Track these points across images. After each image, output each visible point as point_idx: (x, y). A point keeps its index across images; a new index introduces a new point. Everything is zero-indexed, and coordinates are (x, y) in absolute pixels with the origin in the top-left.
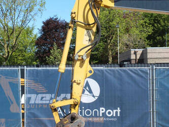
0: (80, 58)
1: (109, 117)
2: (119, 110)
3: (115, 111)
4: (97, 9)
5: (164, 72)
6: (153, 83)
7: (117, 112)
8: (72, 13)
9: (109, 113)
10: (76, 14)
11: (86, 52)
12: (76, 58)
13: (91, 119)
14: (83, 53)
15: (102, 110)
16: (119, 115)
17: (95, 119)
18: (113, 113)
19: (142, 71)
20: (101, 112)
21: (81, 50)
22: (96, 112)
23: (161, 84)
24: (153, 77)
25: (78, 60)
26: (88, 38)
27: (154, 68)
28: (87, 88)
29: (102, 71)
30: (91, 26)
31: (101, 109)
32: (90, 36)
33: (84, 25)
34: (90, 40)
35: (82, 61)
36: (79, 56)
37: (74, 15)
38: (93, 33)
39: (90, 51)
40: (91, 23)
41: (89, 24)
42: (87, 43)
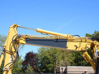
0: (6, 70)
4: (17, 44)
8: (4, 46)
10: (6, 47)
11: (9, 66)
12: (4, 69)
14: (8, 67)
21: (6, 65)
25: (5, 70)
26: (11, 59)
30: (14, 53)
32: (12, 58)
33: (9, 52)
34: (12, 60)
35: (7, 71)
36: (6, 68)
37: (5, 47)
38: (14, 57)
39: (12, 66)
40: (13, 51)
41: (12, 52)
42: (11, 62)
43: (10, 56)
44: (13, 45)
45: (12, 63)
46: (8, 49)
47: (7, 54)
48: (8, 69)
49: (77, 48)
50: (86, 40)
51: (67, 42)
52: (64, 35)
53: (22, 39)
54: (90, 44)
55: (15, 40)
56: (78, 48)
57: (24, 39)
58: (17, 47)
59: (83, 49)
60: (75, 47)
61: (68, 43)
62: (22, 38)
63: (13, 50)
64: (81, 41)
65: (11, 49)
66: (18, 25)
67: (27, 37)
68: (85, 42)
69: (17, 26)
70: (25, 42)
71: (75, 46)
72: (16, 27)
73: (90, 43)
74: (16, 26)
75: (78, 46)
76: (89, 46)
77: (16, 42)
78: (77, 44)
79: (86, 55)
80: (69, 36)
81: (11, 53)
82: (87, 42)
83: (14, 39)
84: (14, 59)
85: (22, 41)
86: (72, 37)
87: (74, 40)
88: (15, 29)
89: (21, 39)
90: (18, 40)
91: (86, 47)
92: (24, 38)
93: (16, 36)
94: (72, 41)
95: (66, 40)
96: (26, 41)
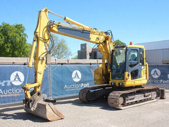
10: (39, 33)
13: (19, 94)
14: (43, 56)
23: (53, 74)
27: (51, 66)
30: (47, 41)
32: (46, 46)
33: (42, 39)
34: (46, 49)
36: (42, 58)
38: (48, 45)
43: (44, 44)
46: (41, 36)
51: (90, 34)
53: (55, 27)
62: (54, 25)
67: (59, 24)
70: (57, 30)
73: (104, 36)
74: (47, 10)
81: (44, 41)
87: (95, 32)
90: (51, 26)
92: (56, 25)
95: (89, 32)
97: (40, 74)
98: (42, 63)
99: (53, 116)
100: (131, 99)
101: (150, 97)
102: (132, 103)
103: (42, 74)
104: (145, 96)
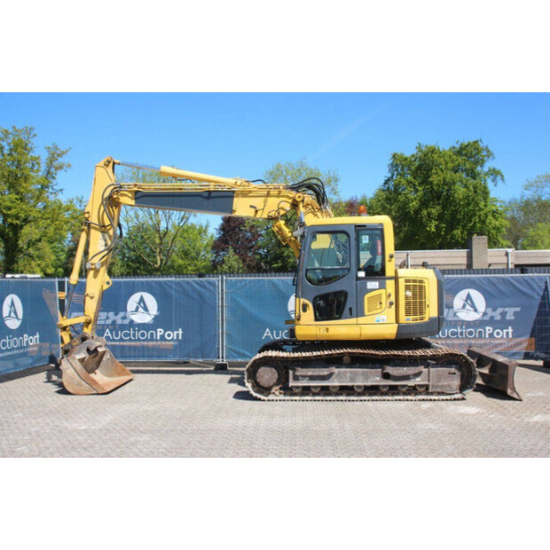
0: (93, 267)
1: (169, 340)
2: (180, 332)
3: (175, 333)
4: (114, 208)
5: (236, 283)
6: (222, 299)
7: (178, 335)
8: (85, 213)
9: (169, 335)
10: (90, 213)
11: (100, 260)
12: (87, 267)
13: (146, 343)
14: (96, 260)
15: (160, 332)
16: (180, 338)
17: (150, 343)
18: (174, 335)
19: (209, 283)
20: (159, 334)
21: (93, 257)
22: (152, 334)
23: (233, 300)
24: (222, 290)
25: (91, 269)
26: (103, 243)
27: (225, 278)
28: (142, 304)
29: (160, 282)
30: (108, 228)
31: (159, 330)
32: (105, 240)
33: (99, 227)
34: (106, 245)
35: (97, 271)
36: (92, 264)
37: (87, 215)
38: (110, 237)
39: (105, 258)
40: (106, 224)
41: (104, 226)
42: (103, 248)
43: (100, 235)
44: (105, 210)
45: (106, 252)
46: (94, 219)
47: (92, 231)
48: (98, 267)
49: (256, 212)
50: (280, 192)
51: (233, 197)
52: (227, 181)
53: (126, 195)
54: (290, 201)
55: (110, 197)
56: (259, 213)
57: (130, 195)
58: (116, 213)
59: (273, 214)
60: (253, 210)
61: (235, 199)
62: (125, 193)
63: (107, 222)
64: (268, 195)
65: (100, 219)
66: (116, 161)
67: (136, 189)
68: (279, 196)
69: (114, 164)
70: (133, 202)
71: (251, 206)
72: (111, 164)
73: (289, 198)
74: (109, 162)
75: (259, 207)
76: (288, 207)
77: (111, 202)
78: (258, 202)
79: (280, 229)
80: (239, 182)
81: (103, 229)
82: (283, 196)
83: (107, 194)
84: (109, 242)
85: (127, 200)
86: (247, 184)
87: (250, 192)
88: (110, 169)
89: (122, 195)
90: (115, 196)
91: (279, 209)
92: (130, 192)
93: (112, 187)
94: (245, 194)
95: (231, 194)
96: (136, 199)
97: (92, 298)
98: (95, 276)
99: (79, 384)
100: (312, 378)
101: (418, 381)
102: (325, 391)
103: (97, 298)
104: (386, 376)
